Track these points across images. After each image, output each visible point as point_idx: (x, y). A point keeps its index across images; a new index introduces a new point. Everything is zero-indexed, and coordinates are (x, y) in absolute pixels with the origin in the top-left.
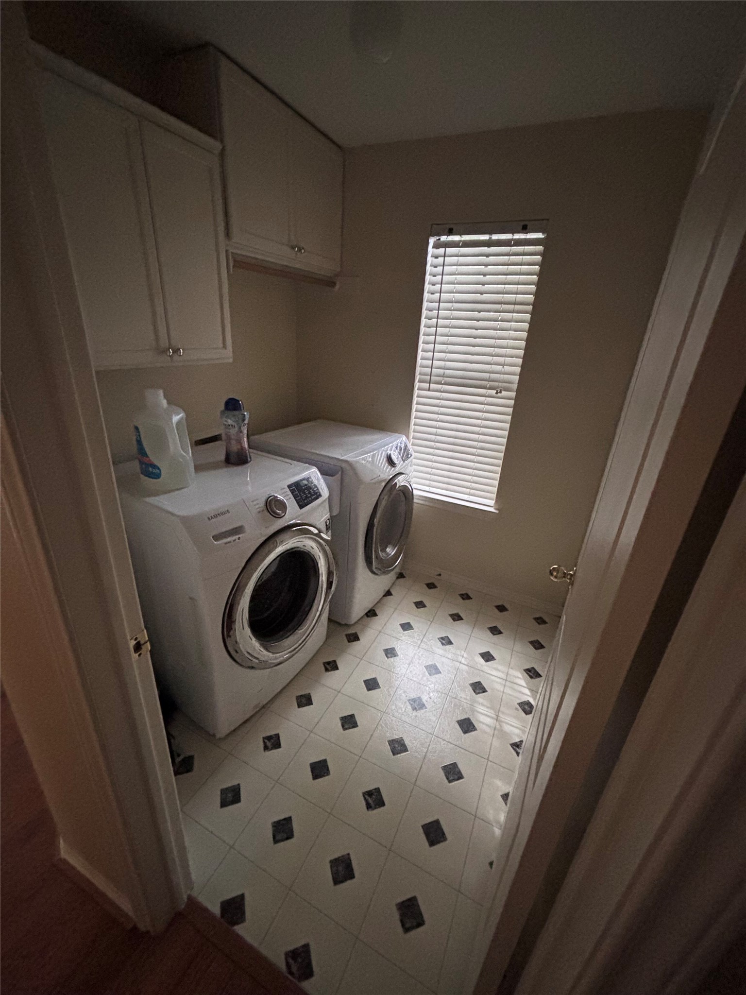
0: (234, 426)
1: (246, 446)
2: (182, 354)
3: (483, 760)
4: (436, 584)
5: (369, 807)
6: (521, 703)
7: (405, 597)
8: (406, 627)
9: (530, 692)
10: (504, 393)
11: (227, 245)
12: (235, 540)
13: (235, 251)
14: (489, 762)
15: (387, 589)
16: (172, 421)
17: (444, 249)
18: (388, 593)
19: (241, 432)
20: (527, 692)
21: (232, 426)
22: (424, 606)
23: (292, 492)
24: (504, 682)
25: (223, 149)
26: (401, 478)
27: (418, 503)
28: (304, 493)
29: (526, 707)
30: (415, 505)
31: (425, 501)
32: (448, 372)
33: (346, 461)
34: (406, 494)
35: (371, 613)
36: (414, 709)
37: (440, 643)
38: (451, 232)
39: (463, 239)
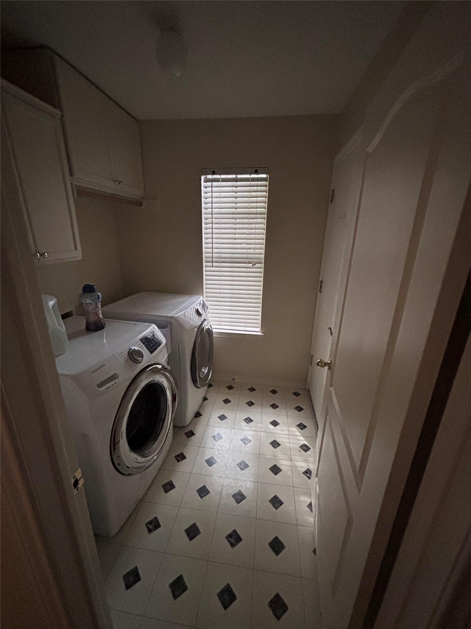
0: (92, 304)
1: (101, 316)
2: (46, 257)
3: (291, 488)
4: (233, 386)
5: (232, 545)
6: (301, 446)
7: (216, 398)
8: (222, 418)
9: (304, 438)
10: (257, 265)
11: (71, 180)
12: (113, 385)
13: (78, 184)
14: (295, 488)
15: (203, 396)
16: (49, 306)
17: (211, 183)
18: (205, 399)
19: (98, 307)
20: (302, 438)
21: (90, 303)
22: (230, 402)
23: (144, 343)
24: (287, 436)
25: (62, 116)
26: (205, 323)
27: (216, 337)
28: (152, 343)
29: (304, 448)
30: (214, 338)
31: (221, 335)
32: (222, 255)
33: (172, 317)
34: (209, 332)
35: (198, 415)
36: (242, 469)
37: (245, 422)
38: (214, 173)
39: (221, 177)
